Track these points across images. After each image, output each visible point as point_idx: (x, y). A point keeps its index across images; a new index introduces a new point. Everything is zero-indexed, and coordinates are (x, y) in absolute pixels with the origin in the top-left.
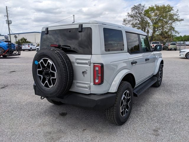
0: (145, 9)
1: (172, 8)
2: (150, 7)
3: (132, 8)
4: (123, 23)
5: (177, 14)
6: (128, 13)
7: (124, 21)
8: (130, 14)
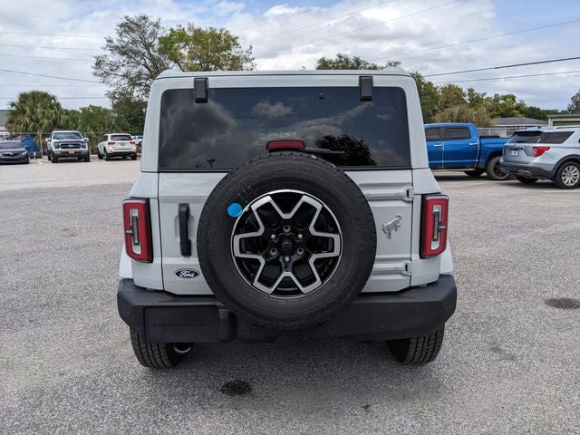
0: (161, 33)
1: (234, 40)
2: (175, 29)
3: (121, 26)
4: (94, 71)
5: (251, 57)
6: (110, 41)
7: (96, 64)
8: (116, 43)
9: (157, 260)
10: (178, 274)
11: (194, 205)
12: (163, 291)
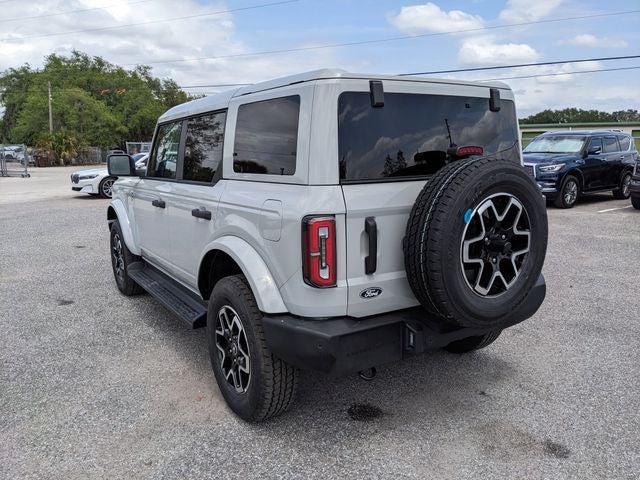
9: (341, 283)
10: (363, 295)
11: (380, 218)
12: (347, 317)
